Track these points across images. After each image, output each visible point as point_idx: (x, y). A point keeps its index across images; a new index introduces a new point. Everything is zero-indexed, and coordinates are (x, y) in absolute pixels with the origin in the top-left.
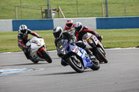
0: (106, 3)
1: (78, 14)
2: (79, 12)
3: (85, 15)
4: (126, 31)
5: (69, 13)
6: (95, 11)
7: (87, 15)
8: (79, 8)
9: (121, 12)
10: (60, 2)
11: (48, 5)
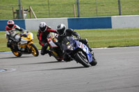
0: (78, 4)
1: (49, 14)
2: (51, 12)
3: (57, 15)
4: (98, 31)
5: (40, 13)
6: (67, 12)
7: (59, 15)
8: (50, 9)
9: (93, 12)
10: (32, 3)
11: (19, 6)
